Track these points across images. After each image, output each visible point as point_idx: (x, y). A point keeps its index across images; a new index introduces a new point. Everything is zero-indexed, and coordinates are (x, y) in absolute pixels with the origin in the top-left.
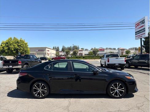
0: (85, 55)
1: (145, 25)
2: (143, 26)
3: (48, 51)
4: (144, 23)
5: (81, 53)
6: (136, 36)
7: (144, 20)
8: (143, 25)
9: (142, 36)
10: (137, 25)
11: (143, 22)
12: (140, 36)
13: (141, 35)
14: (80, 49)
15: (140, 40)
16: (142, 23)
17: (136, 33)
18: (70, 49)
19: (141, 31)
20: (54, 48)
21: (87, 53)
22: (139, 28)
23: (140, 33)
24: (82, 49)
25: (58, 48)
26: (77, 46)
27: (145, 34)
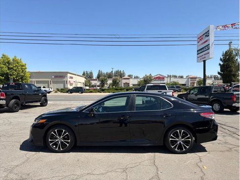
0: (133, 85)
1: (209, 40)
2: (207, 41)
3: (71, 78)
4: (208, 36)
5: (126, 83)
6: (198, 57)
7: (208, 31)
8: (207, 38)
9: (205, 57)
10: (200, 38)
11: (207, 34)
12: (203, 57)
13: (205, 55)
14: (126, 77)
15: (203, 63)
16: (206, 36)
17: (198, 51)
18: (109, 76)
19: (205, 49)
20: (84, 74)
21: (136, 82)
22: (202, 44)
23: (203, 52)
24: (129, 76)
25: (91, 73)
26: (122, 71)
27: (209, 53)
